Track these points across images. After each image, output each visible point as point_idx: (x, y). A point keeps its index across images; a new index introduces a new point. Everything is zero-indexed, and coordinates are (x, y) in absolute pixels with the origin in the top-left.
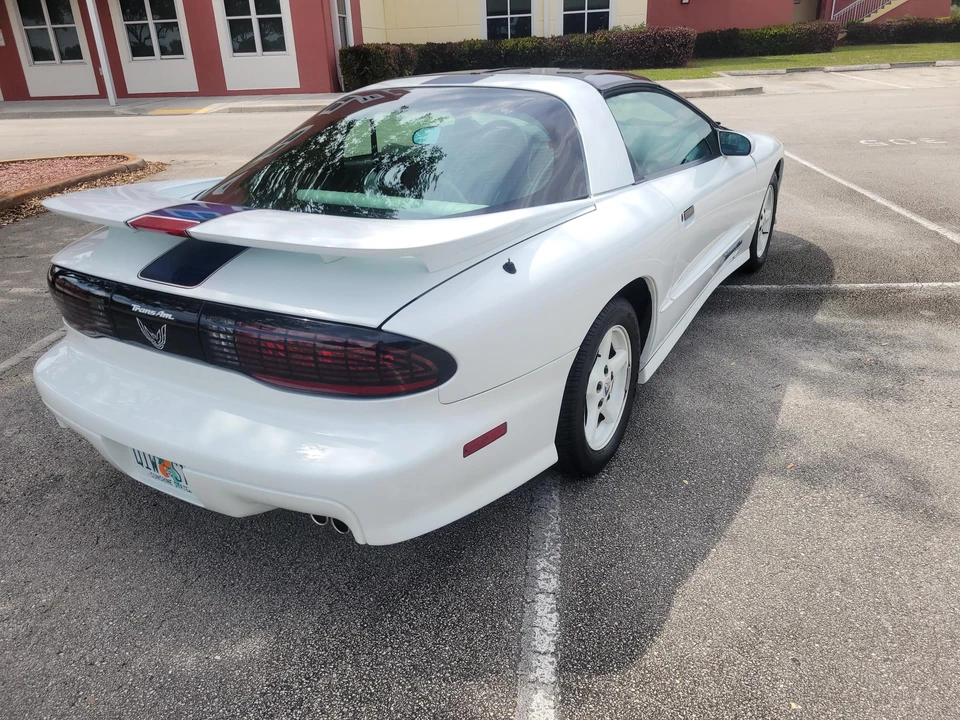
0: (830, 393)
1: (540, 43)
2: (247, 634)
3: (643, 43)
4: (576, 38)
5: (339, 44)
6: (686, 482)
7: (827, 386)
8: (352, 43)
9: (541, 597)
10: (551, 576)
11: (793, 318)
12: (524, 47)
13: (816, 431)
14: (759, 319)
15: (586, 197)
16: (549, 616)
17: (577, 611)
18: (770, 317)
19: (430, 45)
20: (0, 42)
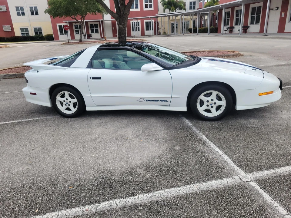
20: (283, 16)
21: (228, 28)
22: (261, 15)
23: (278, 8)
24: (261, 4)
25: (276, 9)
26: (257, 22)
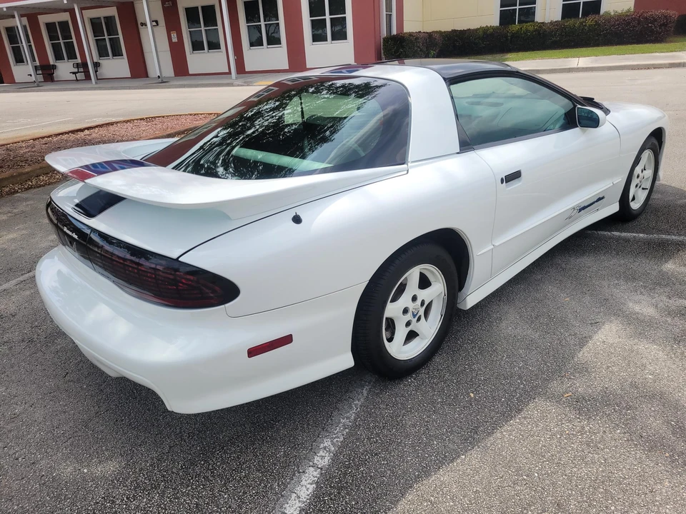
0: (641, 335)
1: (540, 27)
2: (110, 458)
3: (629, 23)
4: (571, 22)
5: (384, 33)
6: (472, 395)
7: (640, 327)
8: (394, 32)
9: (311, 469)
10: (327, 454)
11: (645, 265)
12: (527, 30)
13: (608, 367)
14: (611, 263)
15: (403, 164)
16: (308, 486)
17: (331, 487)
18: (622, 262)
19: (454, 31)
20: (175, 39)
21: (36, 68)
22: (121, 36)
23: (157, 22)
24: (112, 11)
25: (154, 23)
26: (117, 53)
